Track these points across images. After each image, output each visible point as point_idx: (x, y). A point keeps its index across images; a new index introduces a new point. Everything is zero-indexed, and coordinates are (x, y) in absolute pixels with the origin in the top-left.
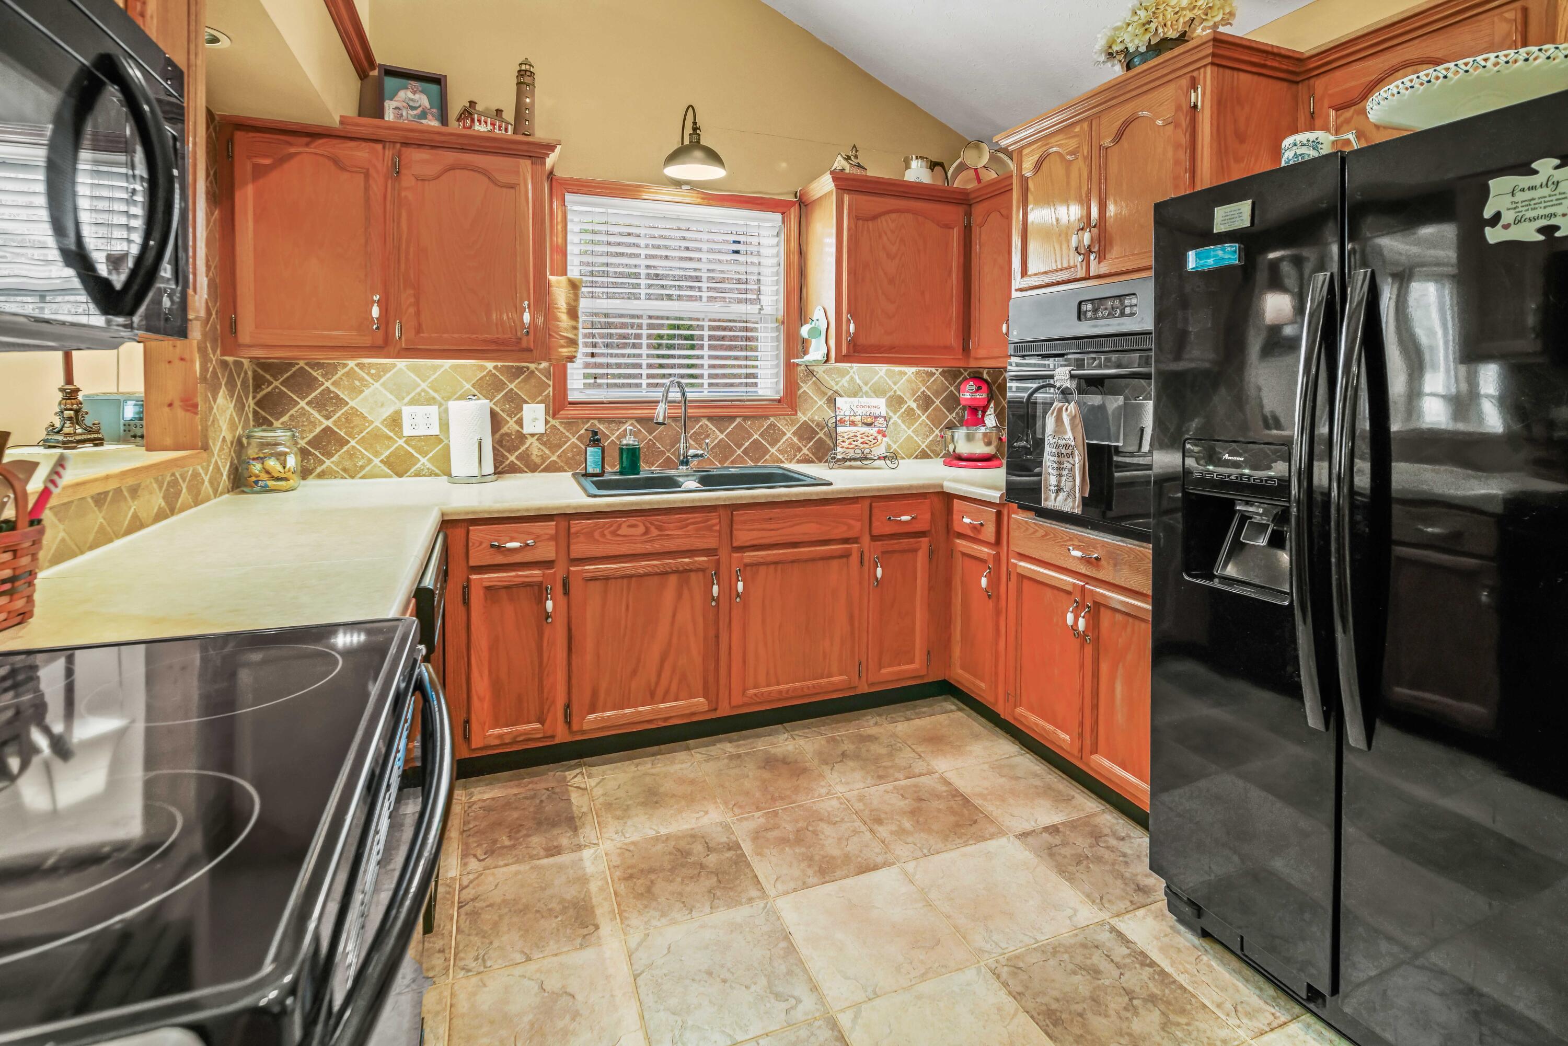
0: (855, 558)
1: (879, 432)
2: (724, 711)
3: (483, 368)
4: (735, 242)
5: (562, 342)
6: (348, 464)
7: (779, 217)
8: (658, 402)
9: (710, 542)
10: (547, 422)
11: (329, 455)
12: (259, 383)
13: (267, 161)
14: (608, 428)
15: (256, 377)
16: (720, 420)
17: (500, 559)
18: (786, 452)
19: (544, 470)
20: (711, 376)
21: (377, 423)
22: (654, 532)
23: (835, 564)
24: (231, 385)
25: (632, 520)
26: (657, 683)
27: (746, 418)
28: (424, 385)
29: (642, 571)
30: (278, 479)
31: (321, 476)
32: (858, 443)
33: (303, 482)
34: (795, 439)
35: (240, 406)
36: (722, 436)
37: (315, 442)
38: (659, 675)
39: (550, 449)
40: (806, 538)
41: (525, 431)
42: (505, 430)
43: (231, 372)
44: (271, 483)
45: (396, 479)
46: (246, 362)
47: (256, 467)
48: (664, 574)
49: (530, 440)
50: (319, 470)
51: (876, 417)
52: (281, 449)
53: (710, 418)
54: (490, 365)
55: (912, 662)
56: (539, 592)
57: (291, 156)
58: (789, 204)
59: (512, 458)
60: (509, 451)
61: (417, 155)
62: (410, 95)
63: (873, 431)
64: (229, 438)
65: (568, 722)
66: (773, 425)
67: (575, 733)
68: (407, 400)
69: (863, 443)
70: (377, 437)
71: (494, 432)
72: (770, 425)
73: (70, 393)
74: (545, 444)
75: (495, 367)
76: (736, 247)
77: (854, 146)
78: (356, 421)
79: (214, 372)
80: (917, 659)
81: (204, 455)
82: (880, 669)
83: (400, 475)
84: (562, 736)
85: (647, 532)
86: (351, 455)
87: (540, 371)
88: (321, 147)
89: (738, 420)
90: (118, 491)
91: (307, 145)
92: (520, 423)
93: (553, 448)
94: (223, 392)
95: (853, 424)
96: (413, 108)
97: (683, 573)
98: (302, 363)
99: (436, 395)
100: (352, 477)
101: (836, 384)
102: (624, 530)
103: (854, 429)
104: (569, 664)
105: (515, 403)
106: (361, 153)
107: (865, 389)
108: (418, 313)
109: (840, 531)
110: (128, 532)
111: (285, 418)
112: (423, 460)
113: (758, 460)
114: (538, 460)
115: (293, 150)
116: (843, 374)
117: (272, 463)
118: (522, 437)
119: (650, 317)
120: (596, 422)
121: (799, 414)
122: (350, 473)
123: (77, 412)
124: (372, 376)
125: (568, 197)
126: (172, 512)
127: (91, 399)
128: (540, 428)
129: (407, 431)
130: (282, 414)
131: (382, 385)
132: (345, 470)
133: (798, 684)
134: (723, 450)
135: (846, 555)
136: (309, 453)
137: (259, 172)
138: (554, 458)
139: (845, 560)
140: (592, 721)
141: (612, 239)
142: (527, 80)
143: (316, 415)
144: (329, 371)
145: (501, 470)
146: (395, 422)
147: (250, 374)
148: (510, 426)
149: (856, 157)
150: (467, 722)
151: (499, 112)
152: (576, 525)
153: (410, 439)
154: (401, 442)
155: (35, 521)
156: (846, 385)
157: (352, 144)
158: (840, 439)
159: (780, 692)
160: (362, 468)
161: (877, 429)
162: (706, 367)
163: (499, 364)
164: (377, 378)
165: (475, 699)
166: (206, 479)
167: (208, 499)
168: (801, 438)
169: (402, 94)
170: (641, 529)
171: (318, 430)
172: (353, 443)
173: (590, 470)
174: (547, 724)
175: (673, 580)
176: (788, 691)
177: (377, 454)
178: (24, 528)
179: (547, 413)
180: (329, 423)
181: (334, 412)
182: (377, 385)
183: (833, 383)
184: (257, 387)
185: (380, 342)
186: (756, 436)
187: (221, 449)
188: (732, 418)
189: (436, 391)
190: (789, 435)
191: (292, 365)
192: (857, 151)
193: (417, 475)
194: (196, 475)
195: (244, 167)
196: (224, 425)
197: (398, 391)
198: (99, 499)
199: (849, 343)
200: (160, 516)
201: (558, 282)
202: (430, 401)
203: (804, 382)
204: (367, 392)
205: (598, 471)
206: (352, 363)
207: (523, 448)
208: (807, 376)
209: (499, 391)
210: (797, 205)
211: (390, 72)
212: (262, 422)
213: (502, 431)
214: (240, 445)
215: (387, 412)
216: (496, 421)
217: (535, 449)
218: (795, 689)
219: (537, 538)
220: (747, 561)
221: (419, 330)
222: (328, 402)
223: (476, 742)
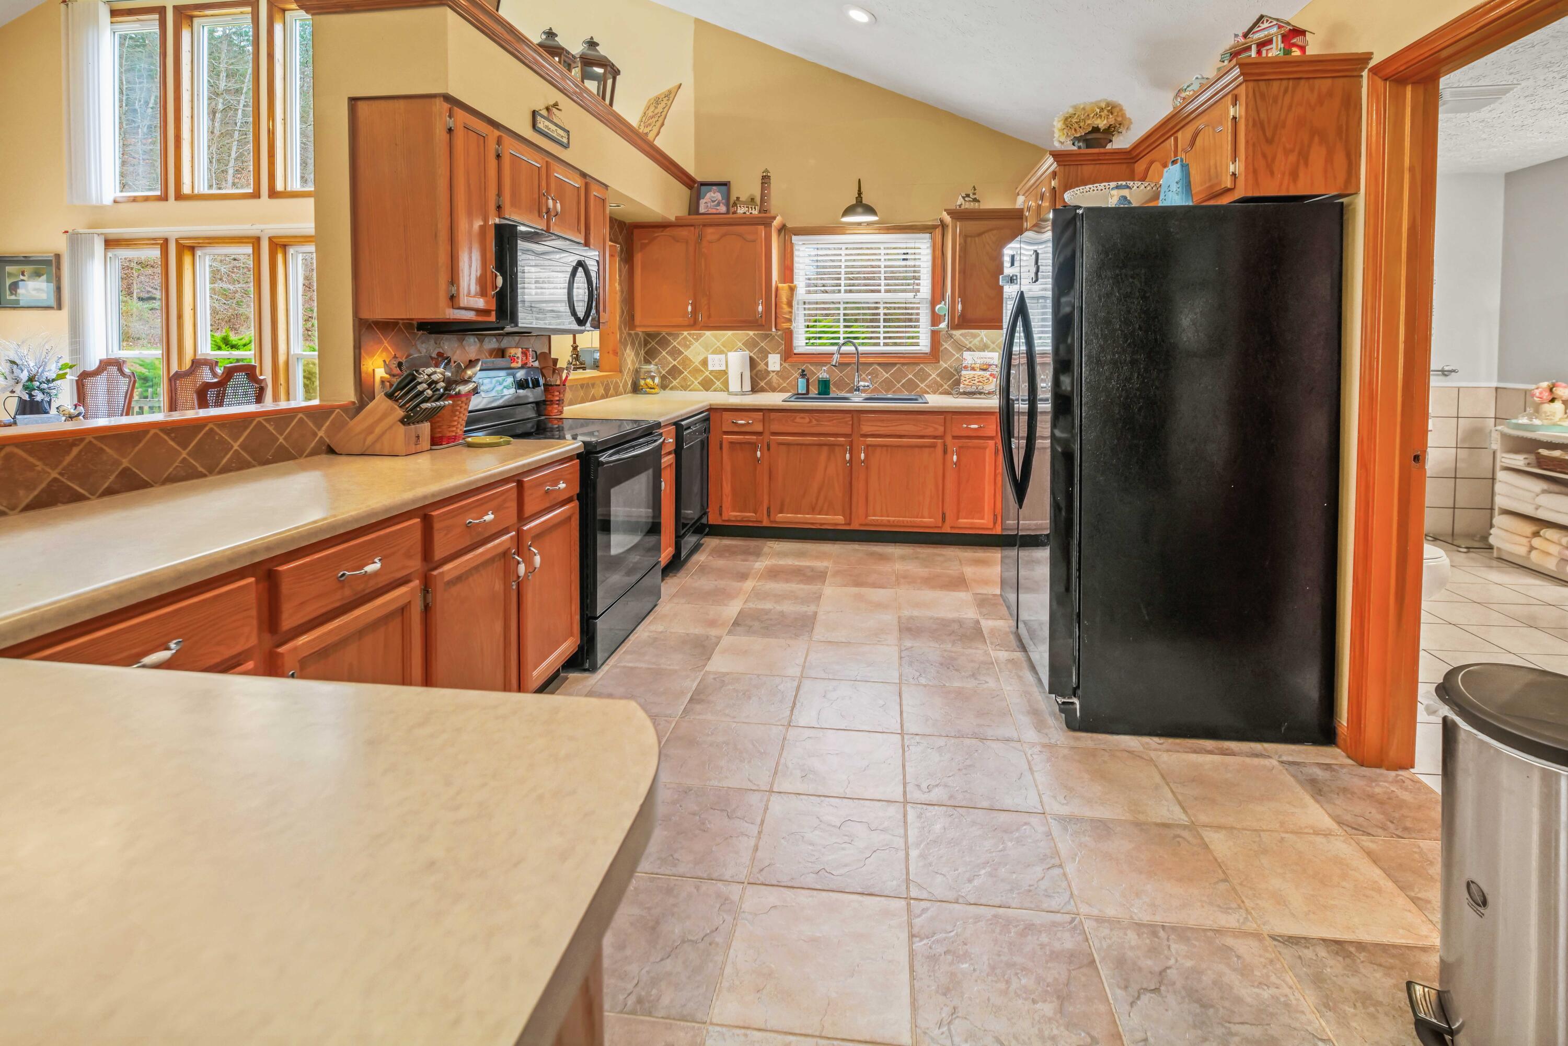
0: (940, 449)
1: (991, 375)
2: (855, 526)
3: (748, 335)
4: (904, 254)
5: (783, 320)
6: (683, 384)
7: (928, 235)
8: (834, 354)
9: (847, 430)
10: (781, 365)
11: (675, 379)
12: (646, 343)
13: (647, 241)
14: (815, 369)
15: (645, 340)
16: (885, 365)
17: (736, 429)
18: (932, 387)
19: (779, 392)
20: (885, 338)
21: (697, 363)
22: (814, 422)
23: (927, 450)
24: (633, 344)
25: (802, 415)
26: (816, 504)
27: (903, 364)
28: (718, 344)
29: (807, 442)
30: (651, 388)
31: (671, 389)
32: (975, 382)
33: (662, 391)
34: (938, 379)
35: (637, 354)
36: (887, 375)
37: (669, 372)
38: (817, 499)
39: (783, 379)
40: (906, 433)
41: (769, 369)
42: (759, 368)
43: (633, 338)
44: (648, 390)
45: (705, 392)
46: (640, 333)
47: (642, 382)
48: (820, 445)
49: (772, 374)
50: (671, 386)
51: (990, 365)
52: (653, 374)
53: (879, 364)
54: (751, 333)
55: (982, 518)
56: (754, 446)
57: (655, 238)
58: (934, 227)
59: (762, 384)
60: (761, 380)
61: (710, 230)
62: (712, 195)
63: (987, 374)
64: (631, 369)
65: (769, 516)
66: (922, 369)
67: (771, 522)
68: (710, 351)
69: (979, 382)
70: (697, 371)
71: (751, 370)
72: (920, 369)
73: (575, 348)
74: (780, 377)
75: (754, 334)
76: (905, 257)
77: (974, 187)
78: (688, 362)
79: (625, 338)
80: (986, 516)
81: (620, 375)
82: (958, 518)
83: (707, 390)
84: (766, 523)
85: (810, 421)
86: (685, 379)
87: (778, 336)
88: (668, 232)
89: (898, 366)
90: (588, 384)
91: (662, 231)
92: (767, 364)
93: (785, 378)
94: (629, 347)
95: (973, 369)
96: (713, 201)
97: (832, 446)
98: (664, 333)
99: (725, 349)
100: (685, 390)
101: (970, 343)
102: (798, 420)
103: (973, 372)
104: (770, 486)
105: (764, 354)
106: (684, 232)
107: (992, 346)
108: (709, 308)
109: (929, 431)
110: (591, 401)
111: (657, 360)
112: (718, 383)
113: (912, 391)
114: (776, 386)
115: (656, 235)
116: (975, 336)
117: (649, 381)
118: (768, 372)
119: (844, 303)
120: (809, 365)
121: (941, 362)
122: (685, 388)
123: (577, 355)
124: (694, 339)
125: (794, 238)
126: (607, 397)
127: (582, 350)
128: (778, 368)
129: (710, 368)
130: (654, 359)
131: (700, 344)
132: (682, 387)
133: (901, 519)
134: (888, 385)
135: (933, 446)
136: (667, 378)
137: (643, 246)
138: (785, 385)
139: (933, 449)
140: (781, 517)
141: (819, 258)
142: (766, 181)
143: (670, 359)
144: (676, 336)
145: (755, 389)
146: (705, 363)
147: (642, 339)
148: (762, 366)
149: (974, 194)
150: (721, 507)
151: (752, 200)
152: (773, 415)
153: (711, 372)
154: (707, 373)
155: (564, 385)
156: (978, 343)
157: (681, 229)
158: (963, 379)
159: (889, 521)
160: (690, 386)
161: (989, 373)
162: (882, 332)
163: (756, 332)
164: (697, 340)
165: (724, 497)
166: (621, 385)
167: (622, 394)
168: (942, 378)
169: (708, 195)
170: (807, 420)
171: (671, 366)
172: (686, 373)
173: (800, 392)
174: (758, 515)
175: (825, 449)
176: (894, 521)
177: (696, 379)
178: (562, 386)
179: (781, 359)
180: (675, 363)
181: (678, 357)
182: (697, 344)
183: (967, 342)
184: (645, 345)
185: (692, 322)
186: (910, 376)
187: (628, 373)
188: (894, 364)
189: (724, 347)
190: (934, 376)
191: (660, 334)
192: (975, 189)
193: (715, 391)
194: (617, 382)
195: (637, 245)
196: (629, 362)
197: (706, 347)
198: (582, 386)
199: (959, 317)
200: (602, 397)
201: (783, 287)
202: (721, 352)
203: (946, 342)
204: (692, 347)
205: (804, 392)
206: (685, 333)
207: (768, 379)
208: (948, 337)
209: (756, 347)
210: (940, 227)
211: (703, 184)
212: (647, 362)
213: (757, 369)
214: (637, 372)
215: (701, 358)
216: (753, 363)
217: (774, 378)
218: (898, 521)
219: (754, 420)
220: (868, 443)
221: (709, 316)
222: (675, 353)
223: (725, 517)
